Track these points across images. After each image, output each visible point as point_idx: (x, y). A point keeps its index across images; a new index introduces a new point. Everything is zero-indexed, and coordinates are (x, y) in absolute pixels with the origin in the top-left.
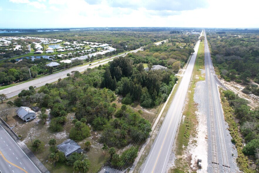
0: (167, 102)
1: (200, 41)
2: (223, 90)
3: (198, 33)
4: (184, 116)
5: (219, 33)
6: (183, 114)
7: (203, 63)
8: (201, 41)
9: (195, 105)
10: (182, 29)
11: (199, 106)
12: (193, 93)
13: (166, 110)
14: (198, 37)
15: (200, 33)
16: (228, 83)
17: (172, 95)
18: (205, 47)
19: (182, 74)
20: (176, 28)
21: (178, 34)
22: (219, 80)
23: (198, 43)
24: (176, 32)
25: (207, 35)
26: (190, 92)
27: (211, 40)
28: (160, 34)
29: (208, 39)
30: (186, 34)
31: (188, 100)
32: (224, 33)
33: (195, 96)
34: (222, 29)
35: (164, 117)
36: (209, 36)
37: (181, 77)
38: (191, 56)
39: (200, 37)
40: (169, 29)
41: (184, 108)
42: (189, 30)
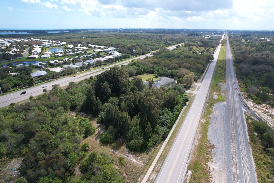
0: (167, 140)
1: (221, 44)
2: (252, 119)
3: (220, 36)
4: (190, 173)
5: (244, 36)
6: (189, 168)
7: (223, 74)
8: (223, 45)
9: (209, 147)
10: (201, 31)
11: (215, 150)
12: (207, 124)
13: (163, 158)
14: (219, 40)
15: (222, 35)
16: (258, 106)
17: (176, 128)
18: (227, 52)
19: (196, 90)
20: (195, 30)
21: (196, 37)
22: (245, 100)
23: (219, 47)
24: (194, 35)
25: (230, 37)
26: (204, 121)
27: (234, 43)
28: (177, 36)
29: (231, 43)
30: (206, 37)
31: (199, 136)
32: (249, 35)
33: (210, 130)
34: (246, 31)
35: (158, 172)
36: (231, 40)
37: (193, 95)
38: (209, 64)
39: (222, 40)
40: (187, 31)
41: (192, 155)
42: (210, 32)
